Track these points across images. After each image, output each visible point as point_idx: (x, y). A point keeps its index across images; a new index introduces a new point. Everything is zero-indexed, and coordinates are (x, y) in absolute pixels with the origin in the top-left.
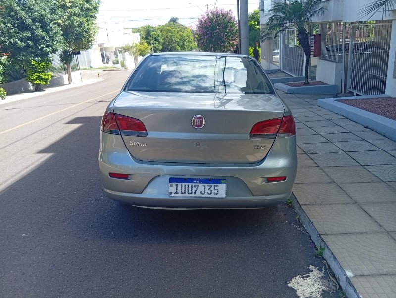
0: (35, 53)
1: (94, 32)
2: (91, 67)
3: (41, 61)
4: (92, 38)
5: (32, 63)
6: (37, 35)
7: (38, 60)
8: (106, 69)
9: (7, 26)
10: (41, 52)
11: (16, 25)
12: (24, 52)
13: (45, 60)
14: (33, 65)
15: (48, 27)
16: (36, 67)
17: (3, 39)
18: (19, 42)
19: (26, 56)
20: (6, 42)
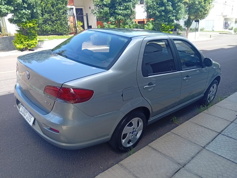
0: (165, 19)
1: (209, 8)
2: (213, 30)
3: (168, 25)
4: (207, 12)
5: (162, 25)
6: (168, 9)
7: (166, 24)
8: (222, 33)
9: (153, 4)
10: (169, 19)
11: (159, 3)
12: (159, 18)
13: (170, 24)
14: (163, 26)
15: (177, 5)
16: (164, 28)
17: (150, 11)
18: (157, 13)
19: (159, 21)
20: (151, 12)
